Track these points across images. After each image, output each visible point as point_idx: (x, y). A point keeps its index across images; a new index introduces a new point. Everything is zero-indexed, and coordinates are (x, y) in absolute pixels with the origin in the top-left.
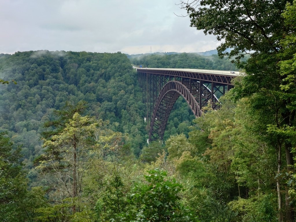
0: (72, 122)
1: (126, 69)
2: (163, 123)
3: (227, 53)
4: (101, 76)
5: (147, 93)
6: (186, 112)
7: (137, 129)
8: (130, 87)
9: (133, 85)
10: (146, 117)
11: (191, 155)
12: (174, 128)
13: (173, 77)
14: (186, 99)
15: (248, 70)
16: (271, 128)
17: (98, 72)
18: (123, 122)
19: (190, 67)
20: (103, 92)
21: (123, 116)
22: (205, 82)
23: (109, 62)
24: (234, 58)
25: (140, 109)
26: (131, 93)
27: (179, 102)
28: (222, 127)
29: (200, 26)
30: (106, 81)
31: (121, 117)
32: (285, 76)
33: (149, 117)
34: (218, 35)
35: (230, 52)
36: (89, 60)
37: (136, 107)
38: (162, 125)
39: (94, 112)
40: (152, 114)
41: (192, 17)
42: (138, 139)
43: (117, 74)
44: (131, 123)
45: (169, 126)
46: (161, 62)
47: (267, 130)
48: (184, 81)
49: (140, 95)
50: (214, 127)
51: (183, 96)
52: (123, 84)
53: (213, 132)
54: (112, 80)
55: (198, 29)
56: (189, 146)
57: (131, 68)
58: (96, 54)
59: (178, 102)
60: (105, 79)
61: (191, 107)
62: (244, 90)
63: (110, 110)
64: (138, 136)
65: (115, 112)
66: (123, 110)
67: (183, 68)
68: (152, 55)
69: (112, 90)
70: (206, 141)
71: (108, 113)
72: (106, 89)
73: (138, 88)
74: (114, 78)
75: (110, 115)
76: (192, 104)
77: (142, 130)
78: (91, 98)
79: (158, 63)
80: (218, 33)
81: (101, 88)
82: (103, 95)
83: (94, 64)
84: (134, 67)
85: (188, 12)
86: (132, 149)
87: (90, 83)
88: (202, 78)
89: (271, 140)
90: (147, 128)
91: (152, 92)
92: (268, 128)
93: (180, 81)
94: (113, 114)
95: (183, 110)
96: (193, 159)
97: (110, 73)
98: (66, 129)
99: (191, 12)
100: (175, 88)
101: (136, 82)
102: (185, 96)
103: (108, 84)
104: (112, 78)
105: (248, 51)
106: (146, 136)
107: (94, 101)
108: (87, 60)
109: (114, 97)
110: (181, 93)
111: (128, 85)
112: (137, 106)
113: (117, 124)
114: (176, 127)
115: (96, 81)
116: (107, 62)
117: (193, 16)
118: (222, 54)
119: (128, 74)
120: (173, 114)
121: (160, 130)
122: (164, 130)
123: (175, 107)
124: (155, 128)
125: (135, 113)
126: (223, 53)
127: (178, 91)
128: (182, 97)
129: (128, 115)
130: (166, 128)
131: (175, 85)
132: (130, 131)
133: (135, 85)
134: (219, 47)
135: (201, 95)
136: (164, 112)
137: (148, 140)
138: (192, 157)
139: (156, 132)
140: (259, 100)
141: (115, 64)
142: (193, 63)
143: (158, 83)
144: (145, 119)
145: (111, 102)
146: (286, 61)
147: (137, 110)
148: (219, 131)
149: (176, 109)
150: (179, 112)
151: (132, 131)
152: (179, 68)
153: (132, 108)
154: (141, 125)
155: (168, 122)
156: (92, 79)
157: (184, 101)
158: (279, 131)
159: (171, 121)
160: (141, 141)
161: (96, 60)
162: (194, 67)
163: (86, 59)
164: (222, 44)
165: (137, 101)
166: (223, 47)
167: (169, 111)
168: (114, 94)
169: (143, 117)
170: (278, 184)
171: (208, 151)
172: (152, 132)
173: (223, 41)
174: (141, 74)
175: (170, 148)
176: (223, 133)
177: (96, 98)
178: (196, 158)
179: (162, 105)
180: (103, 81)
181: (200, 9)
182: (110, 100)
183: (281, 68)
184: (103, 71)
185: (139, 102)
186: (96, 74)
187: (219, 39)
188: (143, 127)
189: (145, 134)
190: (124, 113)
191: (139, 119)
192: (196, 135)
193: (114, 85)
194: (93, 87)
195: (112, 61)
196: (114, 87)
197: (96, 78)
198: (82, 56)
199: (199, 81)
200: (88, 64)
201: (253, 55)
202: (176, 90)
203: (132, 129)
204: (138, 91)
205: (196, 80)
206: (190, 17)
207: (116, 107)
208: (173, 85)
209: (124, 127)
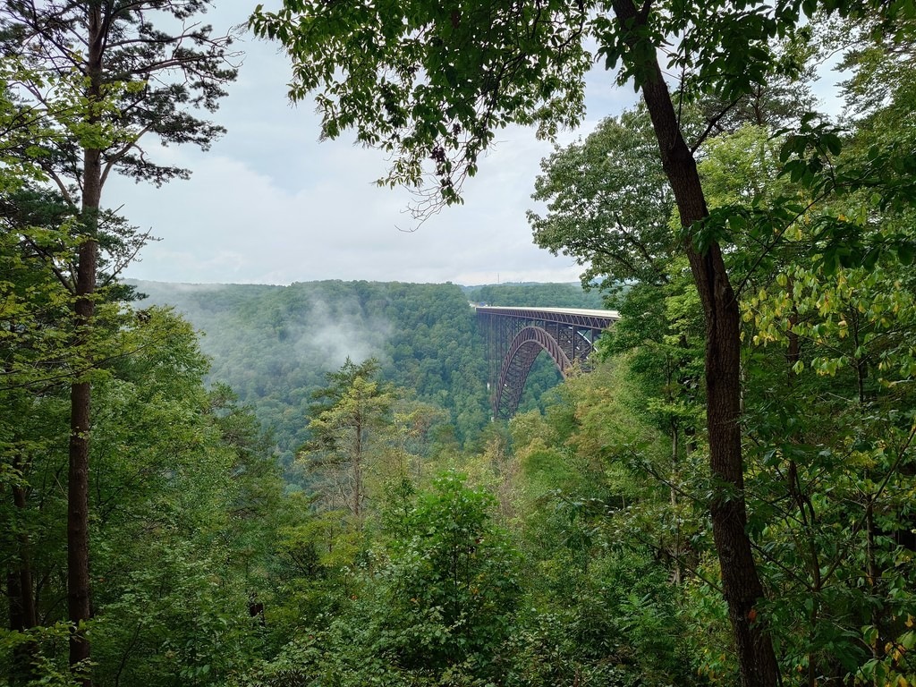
0: (352, 391)
1: (459, 307)
2: (515, 391)
3: (596, 285)
4: (421, 318)
5: (491, 344)
6: (552, 374)
7: (475, 401)
8: (465, 336)
9: (469, 333)
10: (490, 382)
11: (545, 444)
12: (534, 399)
13: (532, 320)
14: (551, 354)
15: (622, 312)
16: (654, 404)
17: (417, 313)
18: (454, 389)
19: (558, 305)
20: (423, 344)
21: (455, 380)
22: (581, 329)
23: (434, 298)
24: (606, 292)
25: (481, 370)
26: (466, 345)
27: (542, 359)
28: (595, 400)
29: (543, 241)
30: (429, 327)
31: (451, 382)
32: (674, 321)
33: (494, 381)
34: (579, 256)
35: (600, 283)
36: (402, 294)
37: (474, 367)
38: (514, 395)
39: (409, 374)
40: (500, 378)
41: (537, 229)
42: (478, 416)
43: (445, 316)
44: (466, 392)
45: (525, 396)
46: (513, 298)
47: (649, 406)
48: (548, 326)
49: (480, 349)
50: (583, 399)
51: (547, 349)
52: (454, 331)
53: (581, 408)
54: (438, 326)
55: (540, 247)
56: (546, 430)
57: (467, 306)
58: (413, 285)
59: (540, 358)
60: (427, 323)
61: (560, 368)
62: (616, 343)
63: (434, 372)
64: (478, 412)
65: (441, 375)
66: (454, 371)
67: (548, 306)
68: (500, 286)
69: (437, 341)
70: (573, 421)
71: (430, 375)
72: (428, 338)
73: (477, 337)
74: (442, 323)
75: (434, 379)
76: (560, 362)
77: (483, 403)
78: (405, 353)
79: (508, 298)
80: (578, 253)
81: (421, 337)
82: (423, 347)
83: (411, 301)
84: (472, 305)
85: (530, 222)
86: (468, 432)
87: (404, 329)
88: (576, 322)
89: (660, 422)
90: (492, 398)
91: (499, 344)
92: (650, 404)
93: (542, 326)
94: (438, 377)
95: (547, 372)
96: (547, 451)
97: (435, 314)
98: (342, 401)
99: (533, 221)
100: (534, 337)
101: (474, 328)
102: (549, 350)
103: (431, 330)
104: (438, 321)
105: (628, 281)
106: (490, 411)
107: (409, 356)
108: (400, 295)
109: (440, 352)
110: (543, 346)
111: (462, 332)
112: (476, 365)
113: (445, 393)
114: (537, 398)
115: (414, 327)
116: (430, 297)
117: (538, 227)
118: (588, 286)
119: (462, 315)
120: (531, 377)
121: (511, 403)
122: (518, 403)
123: (533, 366)
124: (503, 400)
125: (472, 375)
126: (589, 283)
127: (539, 343)
128: (545, 351)
129: (462, 378)
130: (521, 400)
131: (534, 333)
132: (465, 404)
133: (473, 332)
134: (584, 275)
135: (575, 348)
136: (518, 374)
137: (492, 418)
138: (546, 447)
139: (505, 405)
140: (640, 358)
141: (442, 300)
142: (563, 299)
143: (508, 330)
144: (488, 385)
145: (436, 358)
146: (676, 298)
147: (475, 372)
148: (590, 405)
149: (536, 369)
150: (541, 375)
151: (468, 404)
152: (541, 306)
153: (468, 369)
154: (482, 395)
155: (524, 391)
156: (407, 324)
157: (548, 358)
158: (667, 408)
159: (529, 389)
160: (481, 419)
161: (413, 294)
162: (565, 305)
163: (398, 292)
164: (587, 270)
165: (476, 357)
166: (589, 276)
167: (525, 374)
168: (441, 347)
169: (485, 382)
170: (672, 494)
171: (573, 438)
172: (499, 406)
173: (589, 265)
174: (483, 316)
175: (516, 432)
176: (596, 409)
177: (413, 352)
178: (553, 449)
179: (515, 363)
180: (424, 326)
181: (549, 216)
182: (434, 355)
183: (669, 309)
184: (424, 311)
185: (479, 359)
186: (414, 315)
187: (580, 263)
188: (485, 398)
189: (487, 409)
190: (455, 377)
191: (478, 385)
192: (557, 412)
193: (442, 332)
194: (409, 336)
195: (438, 296)
196: (441, 336)
197: (413, 322)
198: (393, 288)
199: (571, 326)
200: (400, 300)
201: (635, 287)
202: (536, 341)
203: (467, 401)
204: (477, 342)
205: (567, 326)
206: (533, 229)
207: (443, 367)
208: (532, 333)
209: (456, 398)
